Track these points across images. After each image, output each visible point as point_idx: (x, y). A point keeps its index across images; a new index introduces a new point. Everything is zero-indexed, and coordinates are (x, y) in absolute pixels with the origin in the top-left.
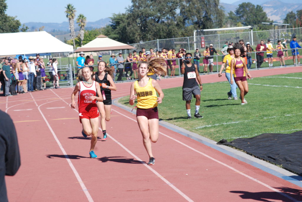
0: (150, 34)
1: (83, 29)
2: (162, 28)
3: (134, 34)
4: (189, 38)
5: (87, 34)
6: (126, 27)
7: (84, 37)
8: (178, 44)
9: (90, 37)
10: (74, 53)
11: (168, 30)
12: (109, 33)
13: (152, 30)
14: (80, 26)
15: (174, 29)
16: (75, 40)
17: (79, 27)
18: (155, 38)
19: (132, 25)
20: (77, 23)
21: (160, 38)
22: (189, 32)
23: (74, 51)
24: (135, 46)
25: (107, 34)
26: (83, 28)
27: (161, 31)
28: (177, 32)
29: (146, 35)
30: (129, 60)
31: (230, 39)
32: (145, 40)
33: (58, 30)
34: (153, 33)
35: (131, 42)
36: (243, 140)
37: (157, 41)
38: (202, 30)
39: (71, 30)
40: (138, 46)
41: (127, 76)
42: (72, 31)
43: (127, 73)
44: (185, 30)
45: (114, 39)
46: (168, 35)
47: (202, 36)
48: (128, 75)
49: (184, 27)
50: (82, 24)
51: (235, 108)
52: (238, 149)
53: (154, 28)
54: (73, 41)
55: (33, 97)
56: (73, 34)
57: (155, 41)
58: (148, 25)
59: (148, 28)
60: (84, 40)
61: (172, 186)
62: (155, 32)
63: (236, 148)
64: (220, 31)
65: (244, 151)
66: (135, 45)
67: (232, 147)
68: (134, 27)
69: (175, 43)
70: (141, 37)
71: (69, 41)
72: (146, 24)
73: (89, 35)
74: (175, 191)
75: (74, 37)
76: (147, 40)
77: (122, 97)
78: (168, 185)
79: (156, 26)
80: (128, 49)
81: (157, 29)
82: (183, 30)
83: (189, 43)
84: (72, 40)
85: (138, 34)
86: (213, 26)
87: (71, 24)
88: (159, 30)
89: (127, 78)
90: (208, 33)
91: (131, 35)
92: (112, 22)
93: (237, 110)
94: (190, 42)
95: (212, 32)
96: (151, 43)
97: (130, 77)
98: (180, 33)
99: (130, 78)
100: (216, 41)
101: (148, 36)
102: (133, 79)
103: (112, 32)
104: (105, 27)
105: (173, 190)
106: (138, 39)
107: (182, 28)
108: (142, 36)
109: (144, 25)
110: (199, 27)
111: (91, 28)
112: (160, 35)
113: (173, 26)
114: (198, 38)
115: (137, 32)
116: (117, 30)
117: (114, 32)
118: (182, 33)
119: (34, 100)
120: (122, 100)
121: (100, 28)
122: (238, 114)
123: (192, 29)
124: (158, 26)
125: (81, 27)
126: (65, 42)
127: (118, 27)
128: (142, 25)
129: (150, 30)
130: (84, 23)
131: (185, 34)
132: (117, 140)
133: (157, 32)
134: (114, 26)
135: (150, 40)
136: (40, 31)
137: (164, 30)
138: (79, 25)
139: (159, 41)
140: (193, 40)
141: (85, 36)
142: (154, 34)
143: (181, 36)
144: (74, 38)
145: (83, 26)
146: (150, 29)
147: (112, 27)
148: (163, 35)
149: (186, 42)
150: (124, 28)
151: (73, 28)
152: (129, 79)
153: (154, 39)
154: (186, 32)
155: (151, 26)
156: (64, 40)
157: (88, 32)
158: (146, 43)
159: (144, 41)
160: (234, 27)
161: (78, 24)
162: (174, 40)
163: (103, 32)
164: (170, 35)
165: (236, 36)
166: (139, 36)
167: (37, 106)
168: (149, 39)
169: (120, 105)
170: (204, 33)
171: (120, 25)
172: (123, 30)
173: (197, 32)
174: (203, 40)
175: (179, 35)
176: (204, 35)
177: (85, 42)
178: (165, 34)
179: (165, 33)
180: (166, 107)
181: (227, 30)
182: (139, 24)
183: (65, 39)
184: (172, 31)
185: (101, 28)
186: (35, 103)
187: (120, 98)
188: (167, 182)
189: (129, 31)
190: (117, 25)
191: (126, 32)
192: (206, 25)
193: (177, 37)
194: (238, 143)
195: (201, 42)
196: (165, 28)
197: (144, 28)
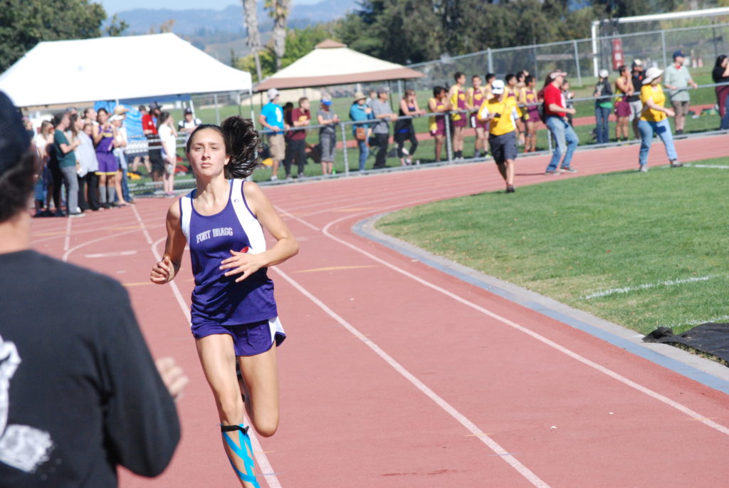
0: (470, 36)
1: (281, 27)
2: (504, 18)
3: (424, 36)
4: (578, 44)
5: (294, 39)
6: (403, 16)
7: (286, 47)
8: (549, 62)
9: (298, 49)
10: (254, 93)
11: (519, 23)
12: (353, 36)
13: (474, 25)
14: (275, 17)
15: (535, 20)
16: (262, 58)
17: (271, 21)
18: (484, 47)
19: (419, 11)
20: (265, 9)
21: (498, 45)
22: (578, 25)
23: (253, 87)
24: (427, 70)
25: (349, 39)
26: (281, 22)
27: (501, 25)
28: (545, 29)
29: (459, 38)
30: (406, 110)
31: (696, 43)
32: (455, 53)
33: (213, 30)
34: (478, 31)
35: (418, 58)
36: (718, 328)
37: (487, 54)
38: (615, 20)
39: (247, 29)
40: (436, 69)
41: (401, 155)
42: (251, 31)
43: (401, 146)
44: (569, 21)
45: (369, 51)
46: (521, 37)
47: (617, 36)
48: (405, 151)
49: (566, 12)
50: (280, 11)
51: (699, 240)
52: (701, 355)
53: (480, 18)
54: (254, 59)
55: (139, 219)
56: (255, 39)
57: (482, 56)
58: (462, 11)
59: (463, 17)
60: (285, 57)
61: (510, 460)
62: (485, 30)
63: (698, 352)
64: (668, 20)
65: (720, 360)
66: (428, 67)
67: (687, 347)
68: (423, 16)
69: (539, 58)
70: (444, 43)
71: (245, 60)
72: (457, 8)
73: (298, 43)
74: (519, 474)
75: (258, 48)
76: (461, 52)
77: (386, 214)
78: (499, 458)
79: (485, 12)
80: (404, 80)
81: (488, 20)
82: (562, 22)
83: (577, 57)
84: (252, 56)
85: (435, 34)
86: (648, 7)
87: (249, 13)
88: (495, 24)
89: (403, 160)
90: (633, 27)
91: (416, 39)
92: (363, 5)
93: (706, 243)
94: (582, 55)
95: (644, 26)
96: (473, 58)
97: (411, 157)
98: (554, 30)
99: (409, 161)
100: (656, 49)
101: (464, 41)
102: (418, 162)
103: (364, 33)
104: (344, 17)
105: (512, 471)
106: (437, 49)
107: (560, 17)
108: (446, 40)
109: (452, 9)
110: (608, 10)
111: (305, 21)
112: (498, 38)
113: (535, 11)
114: (605, 45)
115: (434, 31)
116: (376, 25)
117: (369, 31)
118: (560, 29)
119: (142, 226)
120: (386, 222)
121: (329, 23)
122: (707, 254)
123: (589, 18)
124: (492, 13)
125: (276, 21)
126: (234, 63)
127: (379, 18)
128: (446, 9)
129: (468, 24)
130: (285, 8)
131: (569, 32)
132: (363, 333)
133: (490, 28)
134: (369, 15)
135: (469, 51)
136: (162, 32)
137: (510, 23)
138: (271, 14)
139: (494, 55)
140: (591, 49)
141: (289, 45)
142: (482, 35)
143: (556, 38)
144: (257, 52)
145: (283, 16)
146: (471, 20)
147: (364, 16)
148: (506, 37)
149: (571, 57)
150: (397, 21)
151: (255, 24)
152: (407, 164)
153: (481, 49)
154: (570, 28)
155: (472, 12)
156: (229, 56)
157: (296, 34)
158: (458, 60)
159: (452, 54)
160: (710, 7)
161: (268, 11)
162: (535, 51)
163: (337, 32)
164: (524, 35)
165: (714, 33)
166: (437, 42)
167: (150, 242)
168: (466, 49)
169: (379, 235)
170: (622, 28)
171: (386, 11)
172: (394, 24)
173: (601, 25)
174: (618, 48)
175: (551, 37)
176: (621, 32)
177: (287, 61)
178: (511, 35)
179: (512, 30)
180: (505, 241)
181: (689, 18)
182: (439, 7)
183: (232, 53)
184: (533, 26)
185: (334, 21)
186: (146, 233)
187: (379, 217)
188: (498, 449)
189: (411, 28)
190: (377, 11)
191: (403, 32)
192: (627, 6)
193: (545, 42)
194: (705, 336)
195: (613, 53)
196: (511, 16)
197: (453, 18)
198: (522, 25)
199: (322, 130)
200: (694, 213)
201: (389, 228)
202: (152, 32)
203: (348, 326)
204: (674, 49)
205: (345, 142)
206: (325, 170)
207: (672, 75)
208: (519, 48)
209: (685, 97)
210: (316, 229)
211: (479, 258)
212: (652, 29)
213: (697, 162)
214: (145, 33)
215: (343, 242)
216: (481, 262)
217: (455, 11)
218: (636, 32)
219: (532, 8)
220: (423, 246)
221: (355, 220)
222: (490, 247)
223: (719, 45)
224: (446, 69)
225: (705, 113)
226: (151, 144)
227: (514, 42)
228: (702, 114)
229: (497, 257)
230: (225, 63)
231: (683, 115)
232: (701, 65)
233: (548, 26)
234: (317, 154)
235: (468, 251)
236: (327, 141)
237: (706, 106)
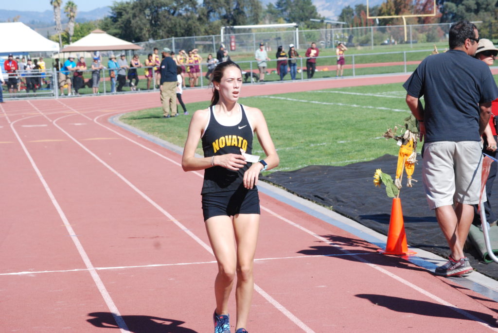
0: (163, 31)
1: (72, 21)
2: (179, 23)
3: (141, 29)
4: (215, 37)
5: (78, 28)
6: (131, 19)
7: (74, 31)
8: (200, 45)
9: (81, 33)
10: (60, 52)
11: (186, 26)
12: (107, 28)
13: (165, 25)
14: (69, 17)
15: (194, 25)
16: (62, 36)
17: (67, 18)
18: (170, 36)
19: (139, 17)
20: (65, 12)
21: (176, 36)
22: (214, 28)
23: (60, 50)
24: (142, 45)
25: (105, 28)
26: (72, 19)
27: (177, 26)
28: (198, 29)
29: (158, 31)
30: (134, 64)
31: (269, 40)
32: (156, 38)
33: (38, 21)
34: (167, 29)
35: (138, 40)
36: (284, 173)
37: (172, 40)
38: (232, 27)
39: (56, 22)
40: (147, 45)
41: (131, 85)
42: (57, 23)
43: (131, 81)
44: (210, 26)
45: (115, 35)
46: (187, 32)
47: (233, 35)
48: (133, 84)
49: (209, 22)
50: (72, 14)
51: (273, 132)
52: (275, 186)
53: (168, 22)
54: (58, 37)
55: (4, 111)
56: (59, 26)
57: (168, 41)
58: (160, 18)
59: (160, 21)
60: (74, 36)
61: (189, 232)
62: (171, 28)
63: (274, 184)
64: (256, 29)
65: (284, 188)
66: (143, 44)
67: (269, 182)
68: (141, 20)
69: (196, 43)
70: (150, 33)
71: (54, 36)
72: (157, 17)
73: (80, 29)
74: (193, 239)
75: (61, 31)
76: (159, 38)
77: (124, 114)
78: (183, 231)
79: (170, 20)
80: (133, 50)
81: (172, 23)
82: (207, 26)
83: (214, 43)
84: (57, 35)
85: (147, 29)
86: (246, 21)
87: (57, 14)
88: (175, 26)
89: (131, 88)
90: (239, 30)
91: (137, 31)
92: (112, 13)
93: (276, 133)
94: (217, 42)
95: (244, 30)
96: (164, 41)
97: (135, 87)
98: (203, 30)
99: (135, 89)
100: (250, 41)
101: (160, 33)
102: (139, 89)
103: (112, 26)
104: (103, 18)
105: (190, 237)
106: (147, 36)
107: (205, 24)
108: (152, 32)
109: (154, 18)
110: (228, 22)
111: (83, 19)
112: (176, 32)
113: (194, 20)
114: (227, 38)
115: (146, 27)
116: (118, 23)
117: (115, 26)
118: (205, 30)
119: (5, 115)
120: (125, 117)
121: (95, 21)
122: (277, 139)
123: (219, 25)
124: (173, 20)
125: (70, 18)
126: (48, 37)
127: (120, 20)
128: (152, 17)
129: (162, 25)
130: (74, 13)
131: (210, 31)
132: (116, 170)
133: (173, 27)
134: (115, 18)
135: (162, 38)
136: (14, 21)
137: (182, 25)
138: (68, 15)
139: (175, 40)
140: (220, 40)
141: (75, 31)
142: (169, 30)
143: (203, 34)
144: (60, 33)
145: (73, 17)
146: (163, 23)
147: (113, 18)
148: (180, 32)
149: (211, 43)
150: (129, 21)
151: (59, 20)
152: (134, 90)
153: (168, 37)
154: (210, 29)
155: (164, 19)
156: (47, 34)
157: (80, 25)
158: (158, 42)
159: (154, 39)
160: (274, 24)
161: (66, 14)
162: (194, 39)
163: (99, 25)
164: (189, 32)
165: (276, 36)
166: (147, 33)
167: (10, 122)
168: (161, 37)
169: (121, 123)
170: (234, 31)
171: (123, 17)
172: (127, 23)
173: (225, 29)
174: (233, 40)
175: (201, 33)
176: (235, 33)
177: (75, 38)
178: (183, 31)
179: (183, 29)
180: (182, 129)
181: (264, 28)
182: (148, 16)
183: (48, 33)
184: (193, 27)
185: (97, 20)
186: (7, 118)
187: (121, 115)
188: (183, 227)
189: (135, 25)
190: (119, 16)
191: (131, 27)
192: (237, 20)
193: (198, 35)
194: (277, 177)
195: (231, 42)
196: (183, 22)
197: (155, 22)
198: (188, 27)
199: (94, 72)
200: (270, 119)
201: (126, 121)
202: (9, 21)
203: (108, 167)
204: (259, 42)
205: (104, 78)
206: (94, 92)
207: (258, 54)
208: (186, 38)
209: (265, 65)
210: (91, 119)
211: (170, 136)
212: (248, 32)
213: (270, 96)
214: (5, 22)
215: (104, 126)
216: (171, 138)
217: (157, 18)
218: (241, 33)
219: (193, 19)
220: (143, 130)
221: (109, 116)
222: (175, 131)
223: (279, 41)
224: (151, 46)
225: (273, 72)
226: (10, 75)
227: (184, 34)
228: (271, 72)
229: (179, 137)
230: (45, 36)
231: (264, 73)
232: (270, 50)
233: (200, 28)
234: (90, 84)
235: (165, 133)
236: (95, 77)
237: (273, 69)
